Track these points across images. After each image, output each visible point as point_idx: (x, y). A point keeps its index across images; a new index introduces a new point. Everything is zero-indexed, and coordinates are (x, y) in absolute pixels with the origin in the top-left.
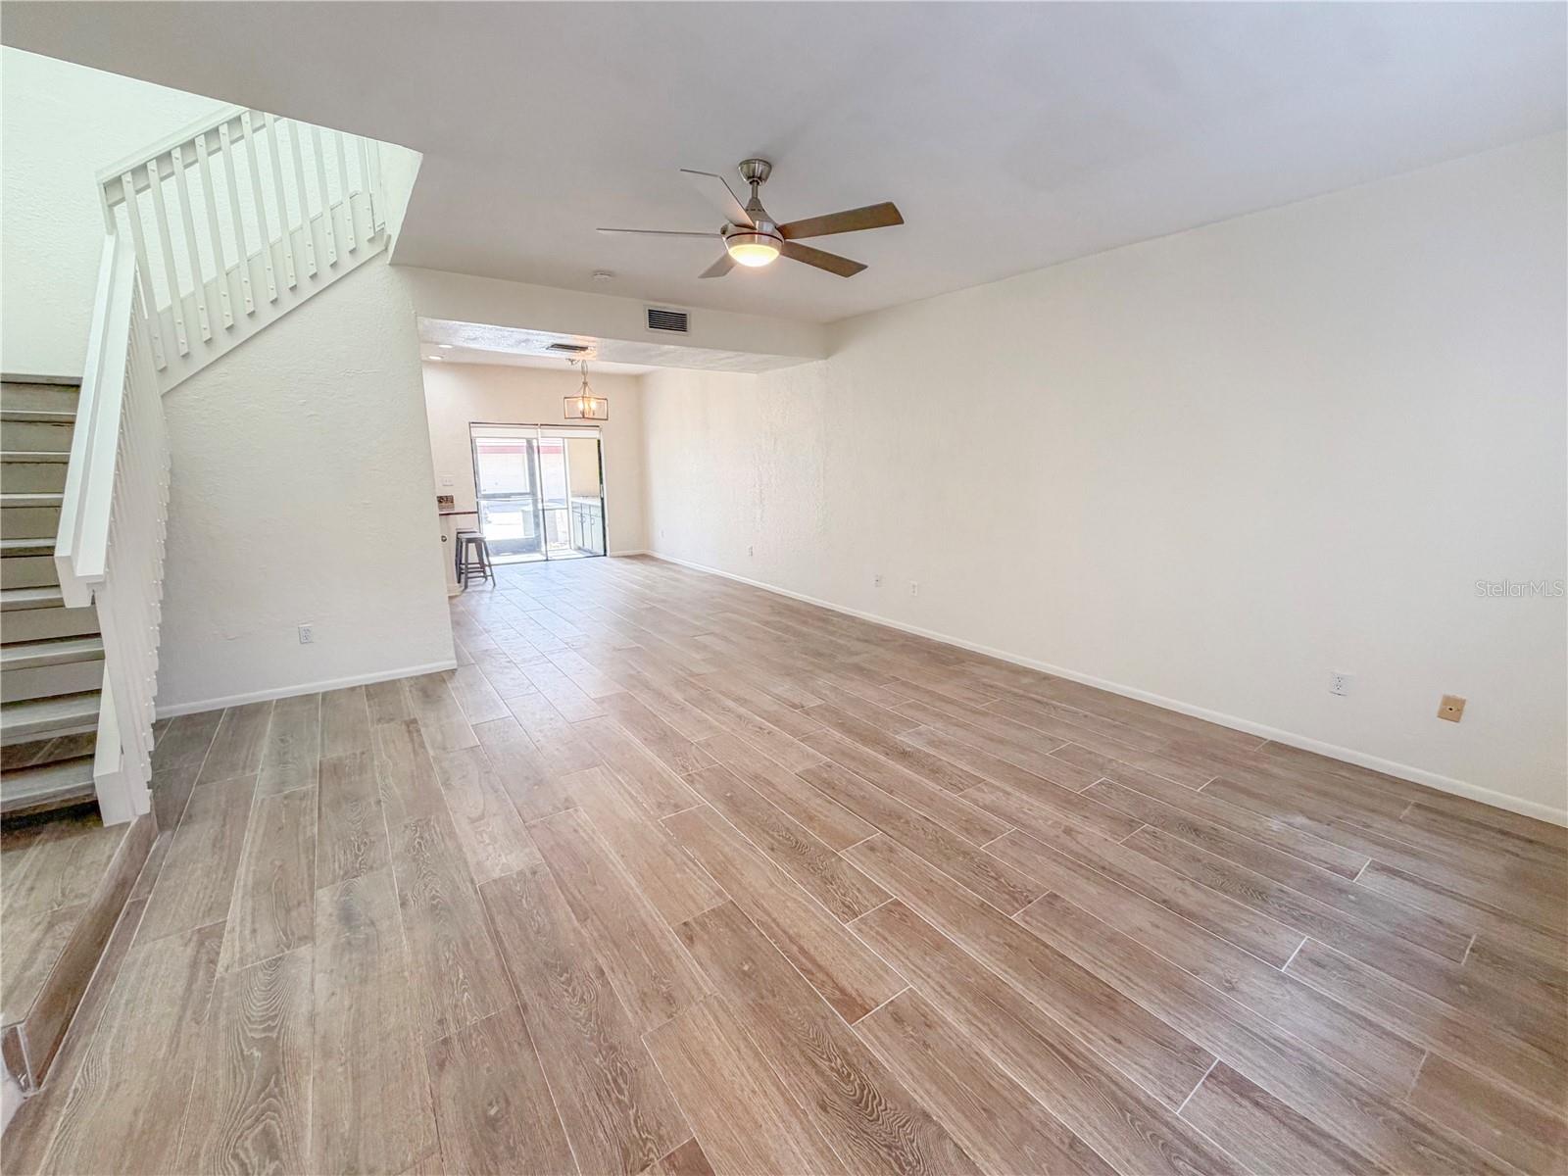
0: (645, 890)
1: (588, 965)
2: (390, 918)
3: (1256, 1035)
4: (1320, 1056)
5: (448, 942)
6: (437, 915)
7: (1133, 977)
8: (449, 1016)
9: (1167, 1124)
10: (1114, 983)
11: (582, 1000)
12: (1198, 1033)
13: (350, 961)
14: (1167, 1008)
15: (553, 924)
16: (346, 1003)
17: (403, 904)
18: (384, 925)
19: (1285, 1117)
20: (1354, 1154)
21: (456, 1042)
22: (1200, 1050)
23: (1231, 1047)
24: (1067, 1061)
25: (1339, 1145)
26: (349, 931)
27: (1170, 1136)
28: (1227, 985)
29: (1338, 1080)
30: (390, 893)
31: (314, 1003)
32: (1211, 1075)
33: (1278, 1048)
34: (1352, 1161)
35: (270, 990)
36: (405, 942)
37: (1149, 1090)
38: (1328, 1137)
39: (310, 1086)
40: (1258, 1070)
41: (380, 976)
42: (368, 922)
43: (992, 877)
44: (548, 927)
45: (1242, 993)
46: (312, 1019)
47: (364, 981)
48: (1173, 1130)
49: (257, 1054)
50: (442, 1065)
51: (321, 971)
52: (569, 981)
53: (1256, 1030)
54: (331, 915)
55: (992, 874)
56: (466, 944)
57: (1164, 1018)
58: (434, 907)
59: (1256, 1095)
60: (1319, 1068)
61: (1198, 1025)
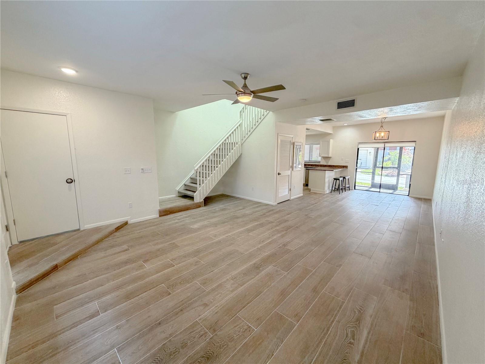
3: (101, 326)
4: (86, 341)
7: (132, 305)
9: (95, 300)
10: (132, 300)
12: (109, 313)
14: (119, 309)
19: (81, 322)
20: (63, 333)
22: (105, 312)
23: (102, 319)
24: (118, 287)
25: (68, 330)
27: (93, 299)
28: (119, 327)
29: (77, 341)
32: (99, 311)
33: (95, 330)
34: (63, 331)
37: (104, 299)
38: (71, 329)
40: (93, 322)
43: (181, 282)
45: (114, 330)
48: (94, 300)
53: (102, 327)
55: (182, 282)
57: (117, 307)
59: (88, 319)
60: (83, 338)
61: (111, 314)
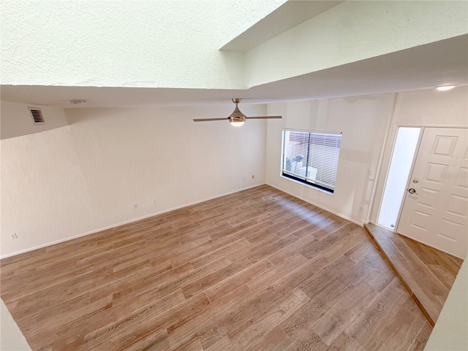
0: (301, 265)
1: (323, 271)
2: (329, 315)
5: (329, 297)
6: (323, 304)
8: (344, 289)
11: (331, 270)
13: (344, 317)
15: (316, 279)
16: (352, 310)
17: (323, 314)
18: (331, 315)
21: (348, 286)
26: (337, 323)
30: (321, 321)
31: (356, 318)
35: (360, 331)
36: (333, 307)
39: (368, 306)
41: (344, 307)
42: (332, 320)
44: (318, 279)
46: (359, 315)
47: (346, 310)
49: (371, 321)
50: (352, 286)
51: (350, 322)
52: (328, 273)
54: (334, 333)
56: (328, 293)
58: (321, 306)
